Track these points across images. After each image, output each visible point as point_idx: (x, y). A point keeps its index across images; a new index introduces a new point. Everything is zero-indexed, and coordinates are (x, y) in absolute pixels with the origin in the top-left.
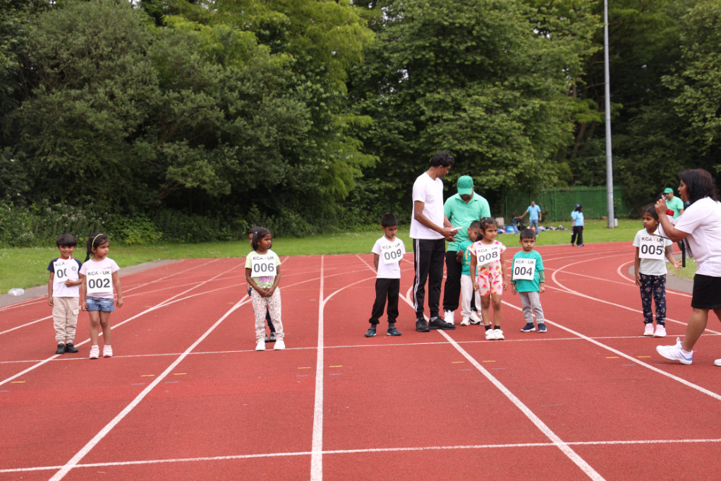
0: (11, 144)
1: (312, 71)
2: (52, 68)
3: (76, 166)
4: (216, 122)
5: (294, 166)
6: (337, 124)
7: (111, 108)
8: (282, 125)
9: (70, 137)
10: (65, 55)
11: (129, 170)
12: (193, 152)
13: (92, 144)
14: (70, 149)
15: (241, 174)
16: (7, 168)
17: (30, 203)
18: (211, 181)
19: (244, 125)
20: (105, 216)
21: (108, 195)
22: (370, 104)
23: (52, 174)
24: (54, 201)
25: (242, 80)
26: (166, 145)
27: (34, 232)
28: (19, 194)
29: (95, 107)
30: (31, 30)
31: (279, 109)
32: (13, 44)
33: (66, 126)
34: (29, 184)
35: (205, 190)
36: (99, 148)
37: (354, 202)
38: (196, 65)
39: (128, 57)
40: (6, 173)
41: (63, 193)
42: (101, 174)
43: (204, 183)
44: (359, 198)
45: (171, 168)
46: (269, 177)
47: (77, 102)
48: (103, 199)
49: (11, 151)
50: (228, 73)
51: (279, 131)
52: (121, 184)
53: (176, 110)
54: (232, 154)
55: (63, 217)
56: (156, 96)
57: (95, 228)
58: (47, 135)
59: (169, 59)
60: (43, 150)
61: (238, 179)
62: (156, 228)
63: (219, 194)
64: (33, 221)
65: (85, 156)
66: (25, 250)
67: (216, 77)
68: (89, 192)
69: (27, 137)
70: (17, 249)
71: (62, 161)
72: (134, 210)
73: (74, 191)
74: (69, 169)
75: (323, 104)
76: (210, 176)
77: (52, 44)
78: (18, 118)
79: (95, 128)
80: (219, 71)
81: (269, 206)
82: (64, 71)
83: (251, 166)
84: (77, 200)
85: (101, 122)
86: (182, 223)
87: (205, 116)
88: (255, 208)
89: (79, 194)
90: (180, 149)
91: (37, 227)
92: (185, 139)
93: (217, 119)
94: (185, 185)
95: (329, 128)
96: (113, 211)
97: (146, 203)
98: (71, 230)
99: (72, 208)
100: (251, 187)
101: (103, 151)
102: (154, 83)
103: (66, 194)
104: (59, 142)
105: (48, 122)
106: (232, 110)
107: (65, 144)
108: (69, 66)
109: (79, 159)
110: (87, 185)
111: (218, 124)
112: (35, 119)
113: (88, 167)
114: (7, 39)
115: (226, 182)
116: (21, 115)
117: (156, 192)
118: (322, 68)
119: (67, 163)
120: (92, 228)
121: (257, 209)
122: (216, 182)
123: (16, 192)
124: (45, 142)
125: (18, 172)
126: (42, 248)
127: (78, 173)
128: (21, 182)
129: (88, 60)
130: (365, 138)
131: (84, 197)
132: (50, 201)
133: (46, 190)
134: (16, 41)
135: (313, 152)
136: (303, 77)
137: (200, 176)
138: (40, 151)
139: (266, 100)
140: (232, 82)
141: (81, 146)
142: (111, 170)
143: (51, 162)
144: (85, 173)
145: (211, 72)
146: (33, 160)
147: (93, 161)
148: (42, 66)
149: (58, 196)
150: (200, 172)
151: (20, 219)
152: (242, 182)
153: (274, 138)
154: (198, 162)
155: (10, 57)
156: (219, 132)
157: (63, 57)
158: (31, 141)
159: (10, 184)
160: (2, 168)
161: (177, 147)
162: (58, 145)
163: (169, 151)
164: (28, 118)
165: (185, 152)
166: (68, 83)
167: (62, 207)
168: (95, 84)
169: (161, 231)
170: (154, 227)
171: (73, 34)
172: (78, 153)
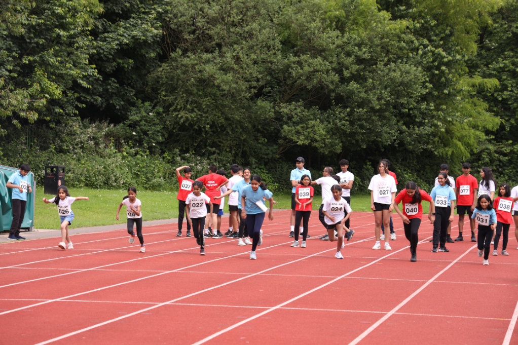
0: (151, 101)
1: (436, 35)
2: (189, 33)
3: (203, 122)
4: (330, 85)
5: (409, 128)
6: (458, 87)
7: (237, 70)
8: (396, 89)
9: (200, 95)
10: (200, 22)
11: (250, 126)
12: (307, 112)
13: (219, 102)
14: (199, 106)
15: (353, 134)
16: (146, 121)
17: (163, 152)
18: (322, 139)
19: (357, 89)
21: (231, 148)
22: (508, 65)
23: (183, 128)
24: (184, 151)
25: (359, 45)
26: (282, 105)
27: (164, 178)
28: (154, 144)
29: (223, 70)
31: (393, 74)
32: (158, 12)
33: (197, 86)
34: (163, 135)
35: (316, 148)
36: (224, 106)
37: (482, 164)
38: (316, 32)
39: (255, 25)
40: (145, 125)
41: (192, 145)
42: (225, 130)
43: (316, 141)
44: (487, 159)
45: (285, 127)
46: (380, 138)
47: (207, 65)
48: (226, 149)
49: (150, 105)
50: (345, 40)
51: (392, 95)
53: (294, 74)
54: (343, 116)
56: (279, 60)
58: (181, 93)
59: (293, 25)
60: (176, 107)
61: (349, 139)
62: (273, 179)
63: (330, 152)
64: (164, 168)
65: (211, 113)
66: (156, 193)
67: (334, 43)
68: (214, 145)
69: (164, 96)
70: (149, 192)
71: (191, 116)
72: (254, 162)
73: (201, 143)
74: (197, 124)
75: (443, 68)
76: (321, 135)
77: (191, 13)
78: (158, 77)
79: (221, 88)
80: (337, 37)
82: (200, 36)
83: (362, 127)
84: (203, 151)
85: (227, 83)
87: (321, 79)
89: (206, 146)
90: (295, 109)
91: (167, 174)
92: (301, 100)
93: (332, 82)
94: (297, 142)
95: (449, 92)
97: (266, 157)
99: (199, 158)
100: (362, 147)
101: (227, 109)
102: (277, 48)
103: (194, 146)
104: (190, 99)
105: (183, 82)
106: (346, 73)
107: (196, 102)
108: (203, 32)
109: (206, 115)
110: (213, 138)
111: (332, 87)
112: (172, 79)
113: (213, 122)
114: (155, 9)
115: (337, 141)
116: (161, 74)
117: (276, 147)
118: (447, 32)
119: (195, 119)
121: (370, 167)
122: (327, 140)
123: (152, 143)
124: (179, 99)
125: (155, 124)
127: (204, 127)
128: (156, 133)
129: (219, 26)
130: (500, 99)
131: (209, 149)
132: (180, 151)
133: (178, 141)
134: (160, 10)
135: (432, 113)
136: (426, 42)
137: (311, 135)
138: (174, 107)
139: (380, 65)
140: (349, 48)
141: (208, 103)
142: (234, 126)
143: (182, 117)
144: (211, 127)
145: (330, 38)
146: (168, 115)
147: (218, 117)
148: (181, 32)
149: (187, 147)
150: (312, 130)
151: (153, 166)
152: (354, 141)
153: (386, 101)
154: (311, 121)
155: (155, 25)
156: (333, 95)
157: (199, 24)
158: (166, 98)
159: (147, 135)
160: (141, 121)
161: (293, 108)
162: (189, 102)
163: (285, 110)
164: (166, 77)
165: (300, 112)
166: (202, 47)
167: (190, 157)
168: (224, 49)
169: (277, 183)
170: (271, 178)
171: (209, 3)
172: (205, 110)
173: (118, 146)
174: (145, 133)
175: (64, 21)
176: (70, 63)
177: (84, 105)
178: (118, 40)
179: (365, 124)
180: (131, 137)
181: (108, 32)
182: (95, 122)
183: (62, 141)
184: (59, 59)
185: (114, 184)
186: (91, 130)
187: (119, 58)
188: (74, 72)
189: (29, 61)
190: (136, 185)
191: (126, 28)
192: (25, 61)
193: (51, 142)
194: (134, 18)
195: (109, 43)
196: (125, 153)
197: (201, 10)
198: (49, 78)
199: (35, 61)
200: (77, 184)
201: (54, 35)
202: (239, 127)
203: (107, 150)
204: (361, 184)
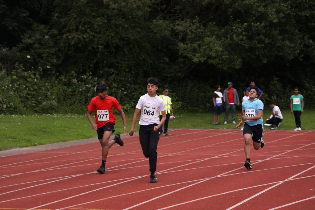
0: (46, 23)
3: (96, 43)
9: (93, 16)
11: (149, 46)
13: (112, 22)
14: (92, 27)
15: (252, 50)
17: (61, 74)
18: (218, 56)
20: (127, 87)
21: (131, 69)
24: (80, 73)
28: (49, 67)
34: (58, 57)
35: (213, 65)
42: (121, 50)
45: (181, 44)
46: (282, 52)
49: (45, 28)
52: (141, 58)
54: (240, 30)
55: (87, 88)
60: (69, 28)
61: (248, 54)
62: (177, 98)
63: (229, 68)
64: (59, 91)
65: (104, 33)
68: (111, 66)
71: (83, 37)
74: (91, 44)
76: (217, 51)
81: (293, 79)
83: (260, 41)
84: (101, 72)
86: (203, 94)
88: (275, 81)
89: (103, 67)
92: (197, 17)
96: (135, 83)
97: (169, 76)
99: (96, 79)
100: (263, 62)
101: (121, 28)
103: (90, 67)
104: (83, 20)
107: (89, 23)
109: (99, 36)
113: (107, 43)
115: (236, 57)
123: (47, 65)
124: (71, 21)
125: (49, 47)
127: (98, 48)
128: (51, 55)
131: (107, 69)
132: (77, 73)
137: (207, 51)
138: (67, 28)
141: (100, 24)
142: (131, 46)
143: (73, 38)
144: (105, 47)
147: (112, 37)
149: (84, 68)
150: (208, 47)
152: (254, 57)
153: (284, 14)
154: (208, 38)
156: (231, 10)
158: (60, 20)
159: (42, 58)
160: (34, 43)
161: (188, 25)
162: (82, 23)
163: (180, 28)
165: (195, 29)
167: (87, 78)
169: (181, 101)
170: (175, 97)
172: (98, 30)
174: (40, 56)
179: (263, 38)
180: (25, 61)
196: (15, 77)
202: (136, 47)
204: (268, 99)
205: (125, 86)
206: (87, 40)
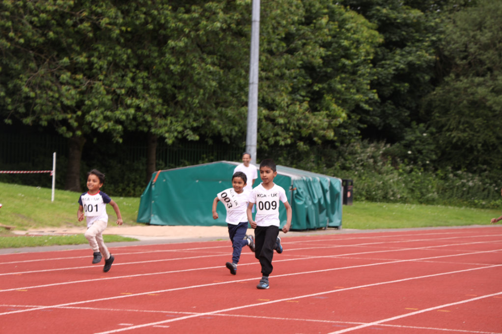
0: (425, 122)
2: (462, 59)
3: (475, 141)
9: (472, 117)
10: (473, 48)
13: (490, 123)
14: (471, 126)
16: (420, 141)
17: (436, 169)
23: (455, 147)
24: (456, 168)
27: (438, 193)
28: (428, 162)
30: (448, 28)
32: (432, 41)
33: (469, 108)
34: (436, 154)
36: (496, 126)
40: (419, 145)
41: (463, 162)
42: (496, 148)
47: (479, 88)
48: (497, 168)
49: (424, 127)
55: (462, 183)
57: (489, 193)
58: (453, 114)
60: (449, 126)
64: (437, 184)
65: (483, 132)
66: (430, 206)
68: (485, 162)
69: (438, 117)
70: (423, 206)
71: (463, 136)
73: (473, 161)
74: (469, 143)
77: (463, 40)
78: (431, 100)
79: (493, 109)
82: (472, 61)
84: (475, 168)
85: (498, 104)
89: (477, 164)
91: (441, 189)
98: (468, 193)
99: (470, 175)
101: (498, 128)
103: (466, 163)
104: (462, 120)
105: (455, 104)
107: (467, 122)
108: (476, 58)
109: (478, 135)
110: (484, 156)
112: (445, 101)
113: (485, 141)
114: (429, 37)
116: (434, 98)
120: (486, 192)
123: (426, 160)
124: (451, 120)
125: (428, 144)
126: (444, 207)
127: (476, 146)
128: (430, 152)
129: (491, 52)
131: (481, 166)
132: (453, 168)
133: (450, 159)
134: (435, 38)
138: (447, 127)
141: (480, 124)
143: (454, 137)
144: (483, 146)
146: (441, 135)
147: (490, 136)
148: (454, 58)
149: (459, 164)
151: (427, 182)
155: (429, 52)
157: (472, 50)
158: (440, 119)
159: (422, 154)
162: (461, 123)
164: (439, 100)
166: (474, 72)
167: (462, 174)
168: (496, 73)
171: (481, 31)
172: (477, 130)
173: (394, 164)
174: (420, 152)
175: (349, 52)
176: (353, 89)
177: (366, 126)
178: (395, 65)
180: (406, 156)
181: (385, 60)
182: (372, 143)
183: (346, 160)
184: (344, 85)
185: (392, 198)
186: (370, 149)
187: (396, 83)
188: (357, 97)
189: (319, 87)
190: (411, 200)
191: (402, 55)
192: (316, 88)
193: (335, 160)
194: (409, 46)
195: (386, 69)
196: (401, 171)
197: (474, 37)
198: (336, 103)
199: (323, 88)
200: (359, 198)
201: (340, 64)
203: (385, 168)
205: (496, 182)
206: (467, 138)
